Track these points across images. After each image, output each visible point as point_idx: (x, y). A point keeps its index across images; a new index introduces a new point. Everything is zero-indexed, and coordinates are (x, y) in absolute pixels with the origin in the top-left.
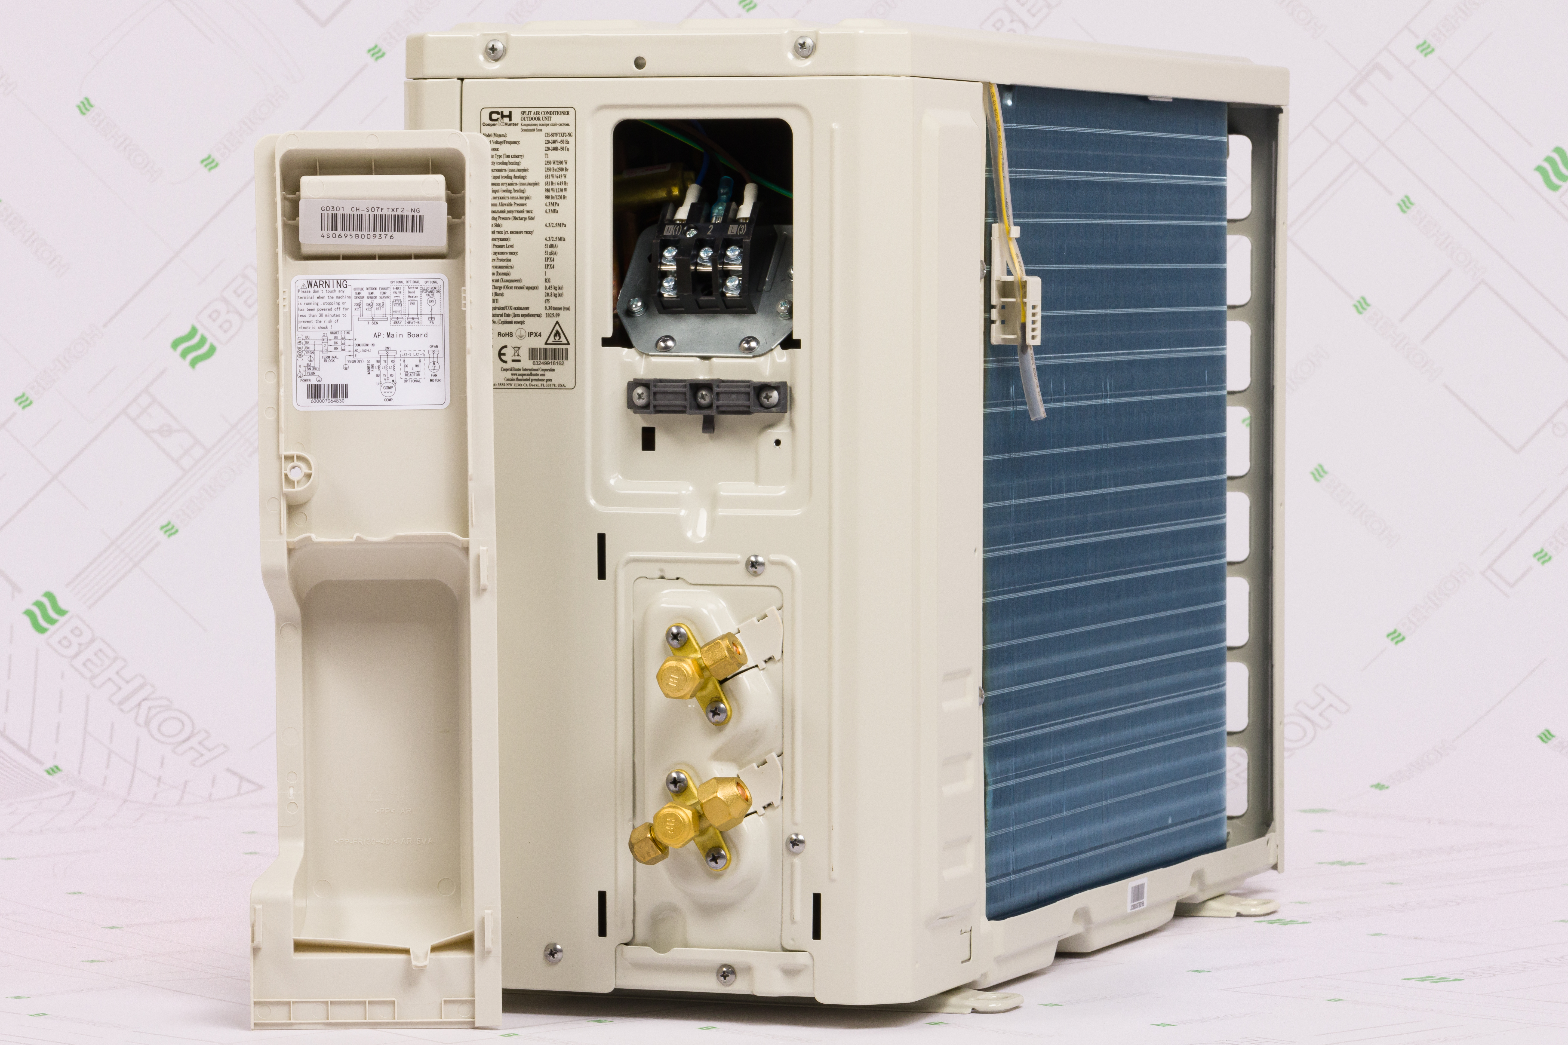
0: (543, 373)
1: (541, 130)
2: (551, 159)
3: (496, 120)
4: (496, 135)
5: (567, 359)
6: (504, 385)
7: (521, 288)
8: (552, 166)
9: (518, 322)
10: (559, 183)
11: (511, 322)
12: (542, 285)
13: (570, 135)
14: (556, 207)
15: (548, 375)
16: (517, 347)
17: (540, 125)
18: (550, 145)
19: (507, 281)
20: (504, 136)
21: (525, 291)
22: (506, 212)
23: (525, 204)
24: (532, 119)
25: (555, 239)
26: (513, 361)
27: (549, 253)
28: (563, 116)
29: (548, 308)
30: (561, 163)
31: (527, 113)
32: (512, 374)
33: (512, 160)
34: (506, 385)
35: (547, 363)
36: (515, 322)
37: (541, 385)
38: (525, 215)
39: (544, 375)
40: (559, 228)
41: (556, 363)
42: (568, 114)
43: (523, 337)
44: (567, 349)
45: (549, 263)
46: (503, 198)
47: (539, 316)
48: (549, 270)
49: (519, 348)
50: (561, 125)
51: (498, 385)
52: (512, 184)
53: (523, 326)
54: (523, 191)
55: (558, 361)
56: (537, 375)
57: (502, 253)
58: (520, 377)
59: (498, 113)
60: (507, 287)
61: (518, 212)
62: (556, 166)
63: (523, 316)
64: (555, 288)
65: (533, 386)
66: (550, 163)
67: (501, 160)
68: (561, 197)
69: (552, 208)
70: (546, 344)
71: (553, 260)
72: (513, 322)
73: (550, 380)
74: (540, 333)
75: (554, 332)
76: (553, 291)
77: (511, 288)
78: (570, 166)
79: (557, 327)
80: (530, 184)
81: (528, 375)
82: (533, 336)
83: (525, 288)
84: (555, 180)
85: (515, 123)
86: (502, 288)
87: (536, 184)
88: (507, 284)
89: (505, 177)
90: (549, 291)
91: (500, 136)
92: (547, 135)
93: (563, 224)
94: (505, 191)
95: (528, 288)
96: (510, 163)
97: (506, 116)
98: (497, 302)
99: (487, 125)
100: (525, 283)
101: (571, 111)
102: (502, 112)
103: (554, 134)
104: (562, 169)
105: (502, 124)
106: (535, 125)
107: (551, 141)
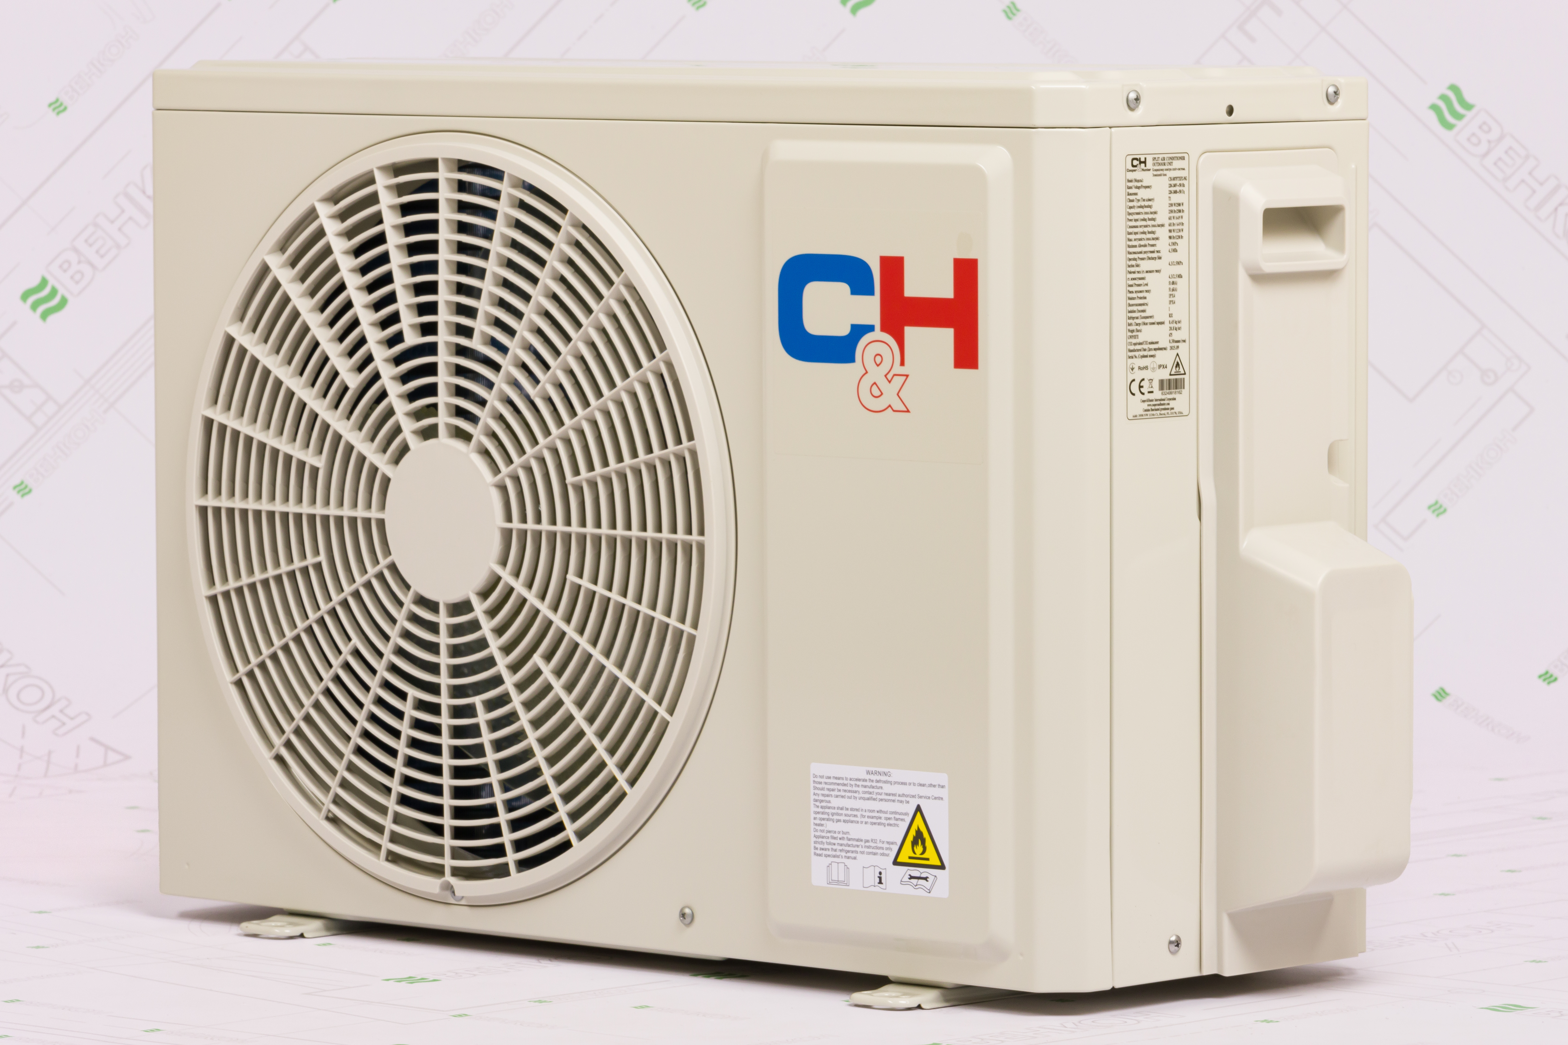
0: (1168, 402)
1: (1166, 175)
2: (1173, 202)
3: (1136, 166)
4: (1135, 181)
5: (1184, 388)
7: (1153, 323)
8: (1173, 208)
9: (1152, 356)
10: (1178, 224)
12: (1167, 319)
13: (1185, 178)
14: (1176, 247)
15: (1172, 404)
17: (1165, 170)
18: (1172, 189)
19: (1144, 317)
20: (1141, 181)
21: (1156, 326)
22: (1143, 253)
23: (1155, 245)
24: (1160, 164)
25: (1175, 276)
27: (1171, 290)
28: (1180, 161)
29: (1171, 341)
30: (1179, 205)
31: (1156, 159)
32: (1148, 405)
33: (1147, 204)
34: (1143, 415)
35: (1171, 393)
36: (1150, 356)
37: (1168, 414)
38: (1156, 255)
39: (1168, 404)
40: (1178, 266)
41: (1177, 393)
42: (1184, 158)
44: (1184, 379)
45: (1172, 299)
46: (1141, 240)
47: (1165, 349)
48: (1172, 306)
50: (1179, 169)
51: (1137, 415)
52: (1146, 226)
53: (1155, 359)
54: (1153, 233)
55: (1178, 391)
56: (1163, 404)
57: (1141, 292)
58: (1153, 408)
60: (1144, 324)
61: (1151, 252)
62: (1176, 208)
63: (1155, 349)
64: (1176, 323)
65: (1161, 415)
66: (1172, 205)
67: (1139, 204)
68: (1179, 237)
69: (1174, 247)
71: (1175, 296)
72: (1148, 356)
73: (1172, 409)
74: (1166, 365)
76: (1175, 325)
77: (1147, 324)
78: (1185, 207)
79: (1178, 359)
80: (1159, 226)
81: (1159, 405)
82: (1161, 368)
83: (1156, 323)
84: (1175, 221)
85: (1148, 169)
86: (1141, 324)
87: (1163, 225)
88: (1144, 320)
89: (1142, 220)
90: (1172, 326)
91: (1139, 181)
92: (1170, 179)
93: (1181, 262)
94: (1142, 233)
95: (1158, 324)
96: (1145, 207)
98: (1138, 338)
99: (1130, 171)
100: (1156, 319)
101: (1186, 155)
102: (1140, 158)
103: (1175, 178)
104: (1180, 211)
106: (1162, 170)
107: (1172, 185)
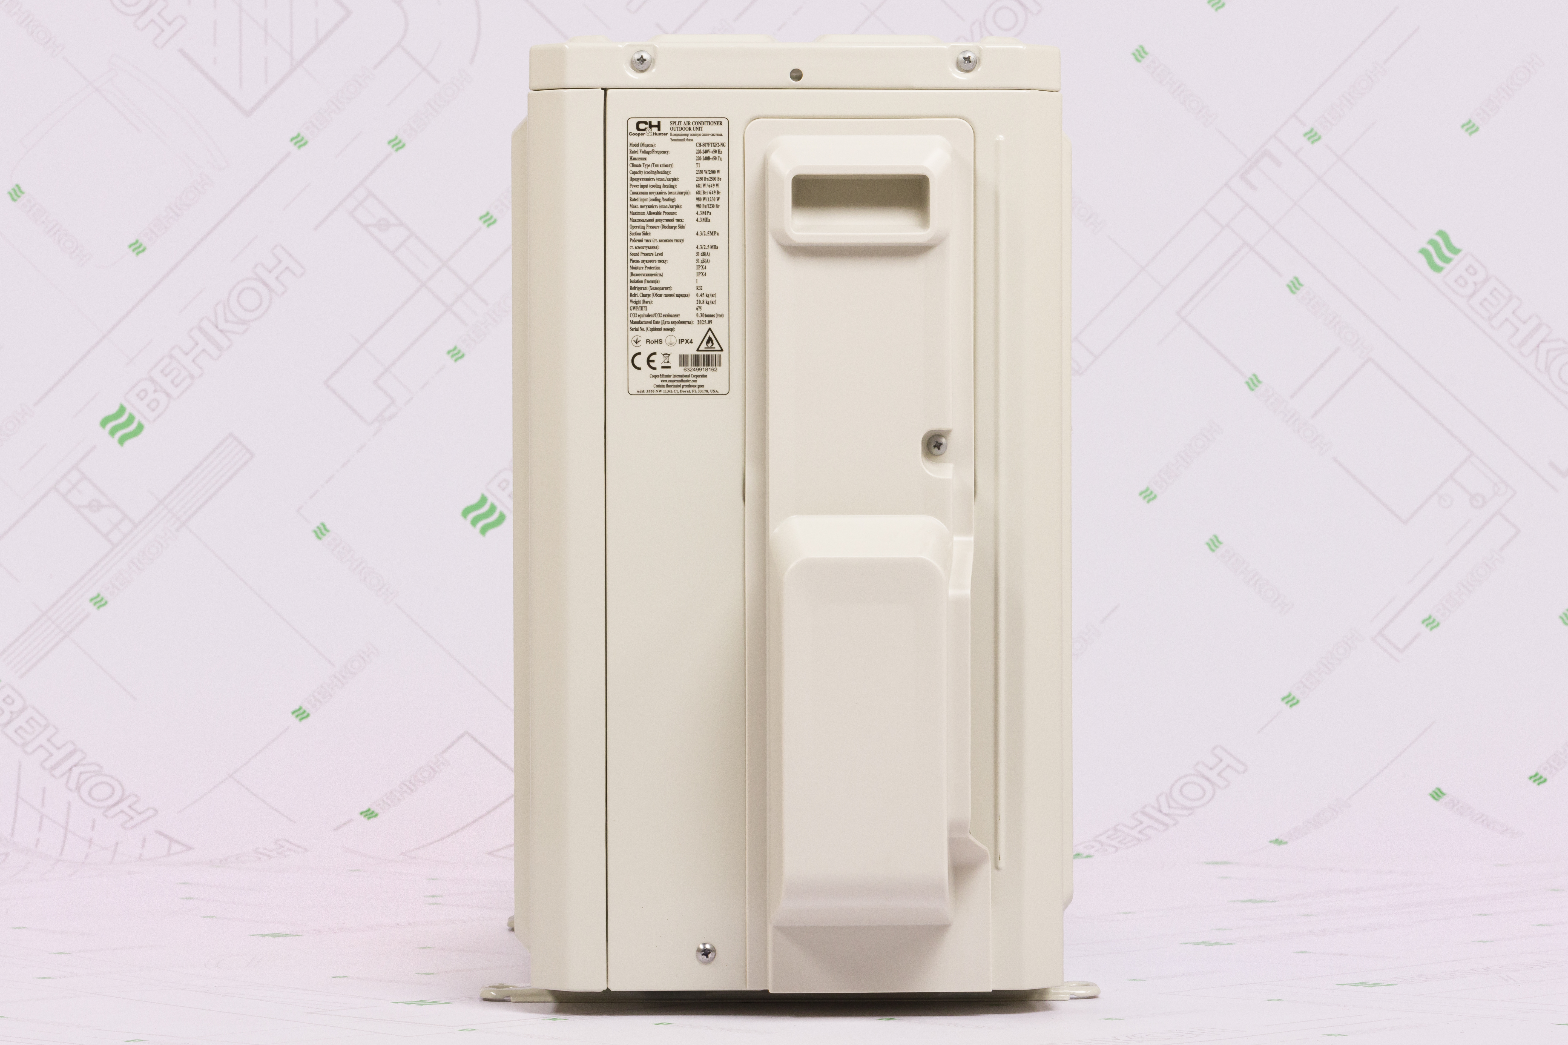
0: (695, 379)
1: (692, 140)
2: (702, 168)
3: (644, 130)
4: (643, 145)
5: (720, 365)
6: (653, 391)
7: (671, 295)
8: (704, 175)
9: (668, 330)
10: (711, 192)
11: (660, 329)
12: (693, 292)
13: (722, 145)
14: (708, 216)
15: (700, 381)
16: (666, 354)
17: (691, 135)
18: (702, 155)
19: (656, 289)
20: (652, 146)
21: (675, 298)
22: (655, 220)
23: (675, 213)
24: (682, 129)
25: (706, 247)
26: (663, 367)
27: (700, 261)
28: (715, 126)
29: (700, 315)
30: (714, 172)
31: (677, 123)
32: (662, 381)
33: (661, 169)
34: (655, 391)
35: (699, 369)
36: (665, 329)
37: (693, 391)
38: (675, 224)
39: (695, 381)
40: (712, 236)
41: (709, 370)
42: (721, 124)
43: (673, 344)
44: (720, 356)
45: (701, 270)
46: (652, 207)
47: (690, 323)
48: (700, 278)
49: (669, 355)
50: (713, 135)
51: (646, 391)
52: (661, 193)
53: (673, 333)
54: (672, 200)
55: (711, 368)
56: (689, 381)
57: (651, 261)
58: (670, 384)
59: (646, 123)
60: (656, 295)
61: (667, 220)
62: (707, 176)
63: (673, 323)
64: (707, 296)
65: (684, 392)
66: (701, 172)
67: (649, 169)
68: (713, 206)
69: (704, 216)
70: (698, 350)
71: (705, 268)
72: (663, 329)
73: (702, 386)
74: (692, 340)
75: (707, 338)
76: (705, 298)
77: (661, 295)
78: (723, 175)
79: (710, 334)
80: (680, 193)
81: (679, 381)
82: (683, 343)
83: (675, 296)
84: (706, 189)
85: (664, 133)
86: (651, 296)
87: (687, 193)
88: (656, 291)
89: (654, 186)
90: (701, 299)
91: (648, 146)
92: (698, 145)
93: (715, 232)
94: (653, 200)
95: (678, 296)
96: (659, 173)
97: (655, 126)
98: (646, 310)
99: (634, 134)
100: (675, 291)
101: (724, 122)
102: (650, 122)
103: (706, 144)
104: (714, 179)
105: (650, 134)
106: (685, 135)
107: (702, 151)
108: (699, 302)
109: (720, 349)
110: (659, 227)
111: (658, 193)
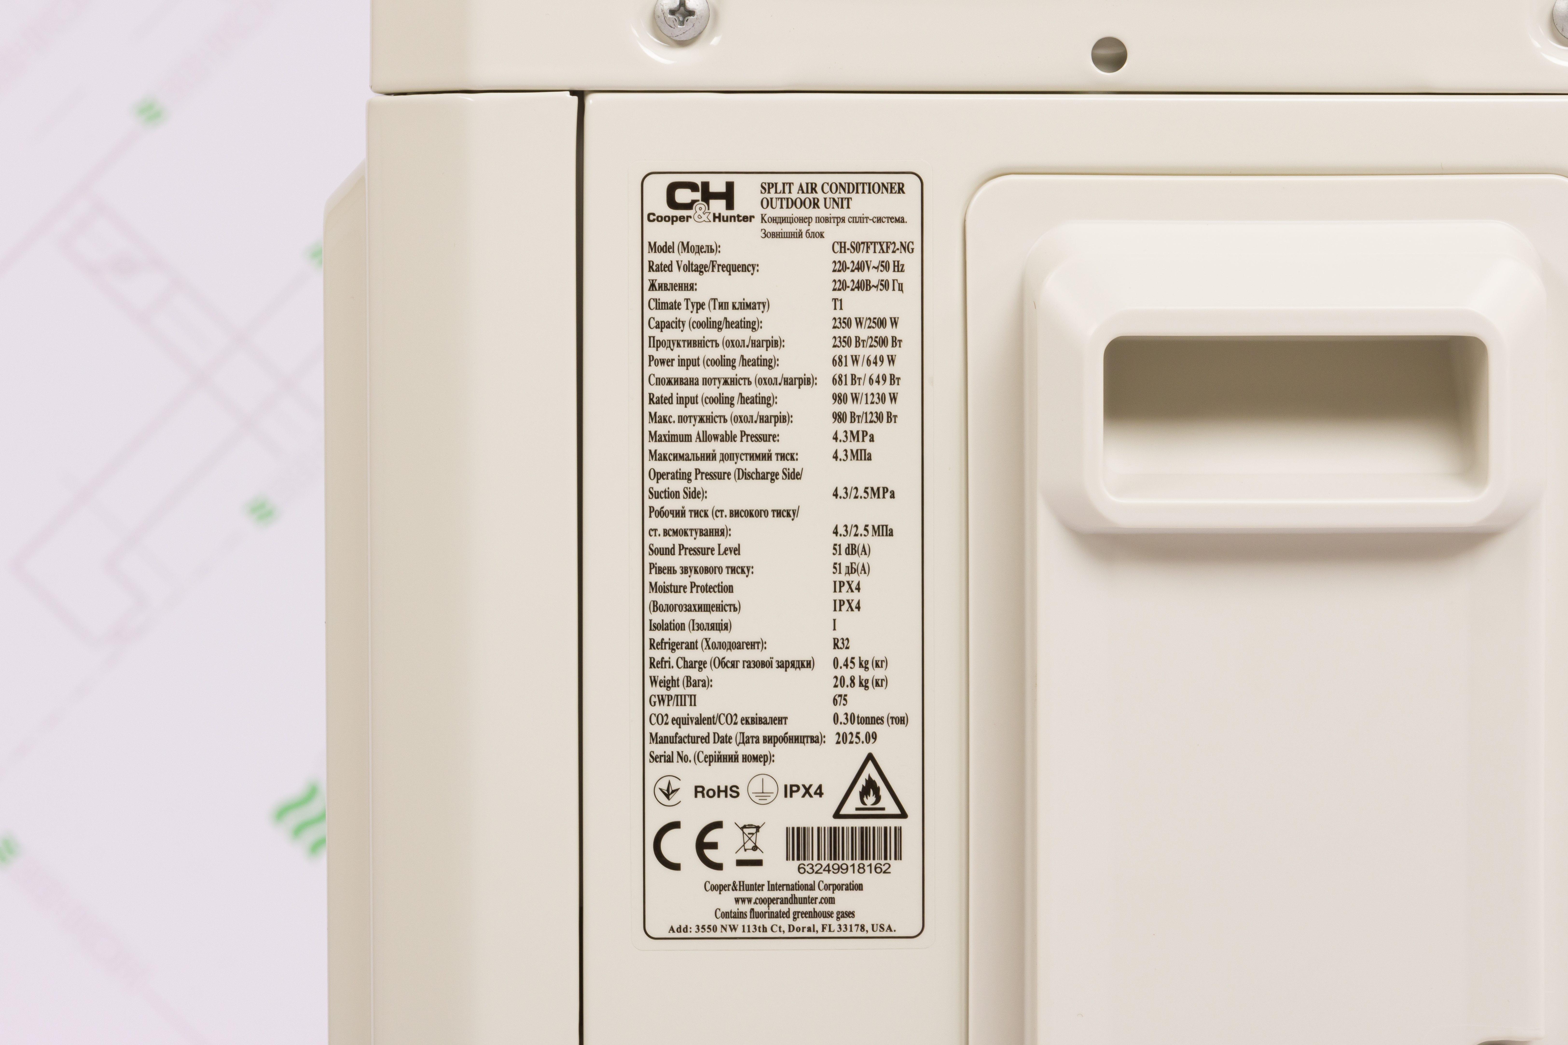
0: (828, 894)
1: (821, 235)
2: (849, 311)
3: (689, 206)
4: (686, 247)
5: (898, 856)
6: (715, 929)
7: (763, 664)
8: (853, 332)
9: (756, 758)
10: (874, 378)
11: (733, 758)
12: (824, 655)
13: (906, 247)
14: (866, 445)
15: (844, 900)
16: (750, 826)
17: (819, 220)
18: (848, 276)
19: (722, 645)
20: (710, 250)
21: (775, 672)
22: (718, 457)
23: (774, 436)
24: (794, 203)
25: (861, 530)
26: (740, 863)
27: (844, 570)
28: (885, 196)
29: (842, 718)
30: (881, 323)
31: (780, 188)
32: (737, 900)
33: (734, 316)
34: (719, 928)
35: (840, 867)
36: (745, 759)
37: (823, 928)
38: (775, 466)
39: (831, 901)
40: (875, 500)
41: (867, 869)
42: (901, 190)
43: (769, 799)
44: (898, 831)
45: (845, 595)
46: (710, 419)
47: (814, 740)
48: (844, 616)
49: (758, 828)
50: (880, 220)
51: (694, 929)
52: (734, 381)
53: (769, 768)
54: (767, 401)
55: (874, 863)
56: (812, 900)
57: (707, 570)
58: (761, 908)
59: (693, 187)
60: (723, 663)
61: (753, 457)
62: (864, 333)
63: (768, 740)
64: (864, 665)
65: (798, 930)
66: (847, 323)
67: (702, 316)
68: (879, 417)
69: (855, 446)
70: (837, 815)
71: (858, 589)
72: (740, 758)
73: (850, 914)
74: (820, 787)
75: (862, 782)
76: (858, 672)
77: (734, 664)
78: (907, 331)
79: (870, 769)
80: (789, 382)
81: (784, 901)
82: (797, 796)
83: (775, 665)
84: (861, 370)
85: (742, 214)
86: (708, 665)
87: (807, 381)
88: (721, 653)
89: (715, 363)
90: (847, 673)
91: (699, 250)
92: (837, 248)
93: (886, 490)
94: (713, 400)
95: (783, 665)
96: (730, 325)
97: (718, 196)
98: (693, 704)
99: (660, 219)
100: (775, 651)
101: (911, 184)
102: (706, 185)
103: (859, 244)
104: (883, 342)
105: (704, 217)
106: (801, 220)
107: (849, 265)
108: (840, 682)
109: (897, 811)
110: (729, 474)
111: (726, 382)
